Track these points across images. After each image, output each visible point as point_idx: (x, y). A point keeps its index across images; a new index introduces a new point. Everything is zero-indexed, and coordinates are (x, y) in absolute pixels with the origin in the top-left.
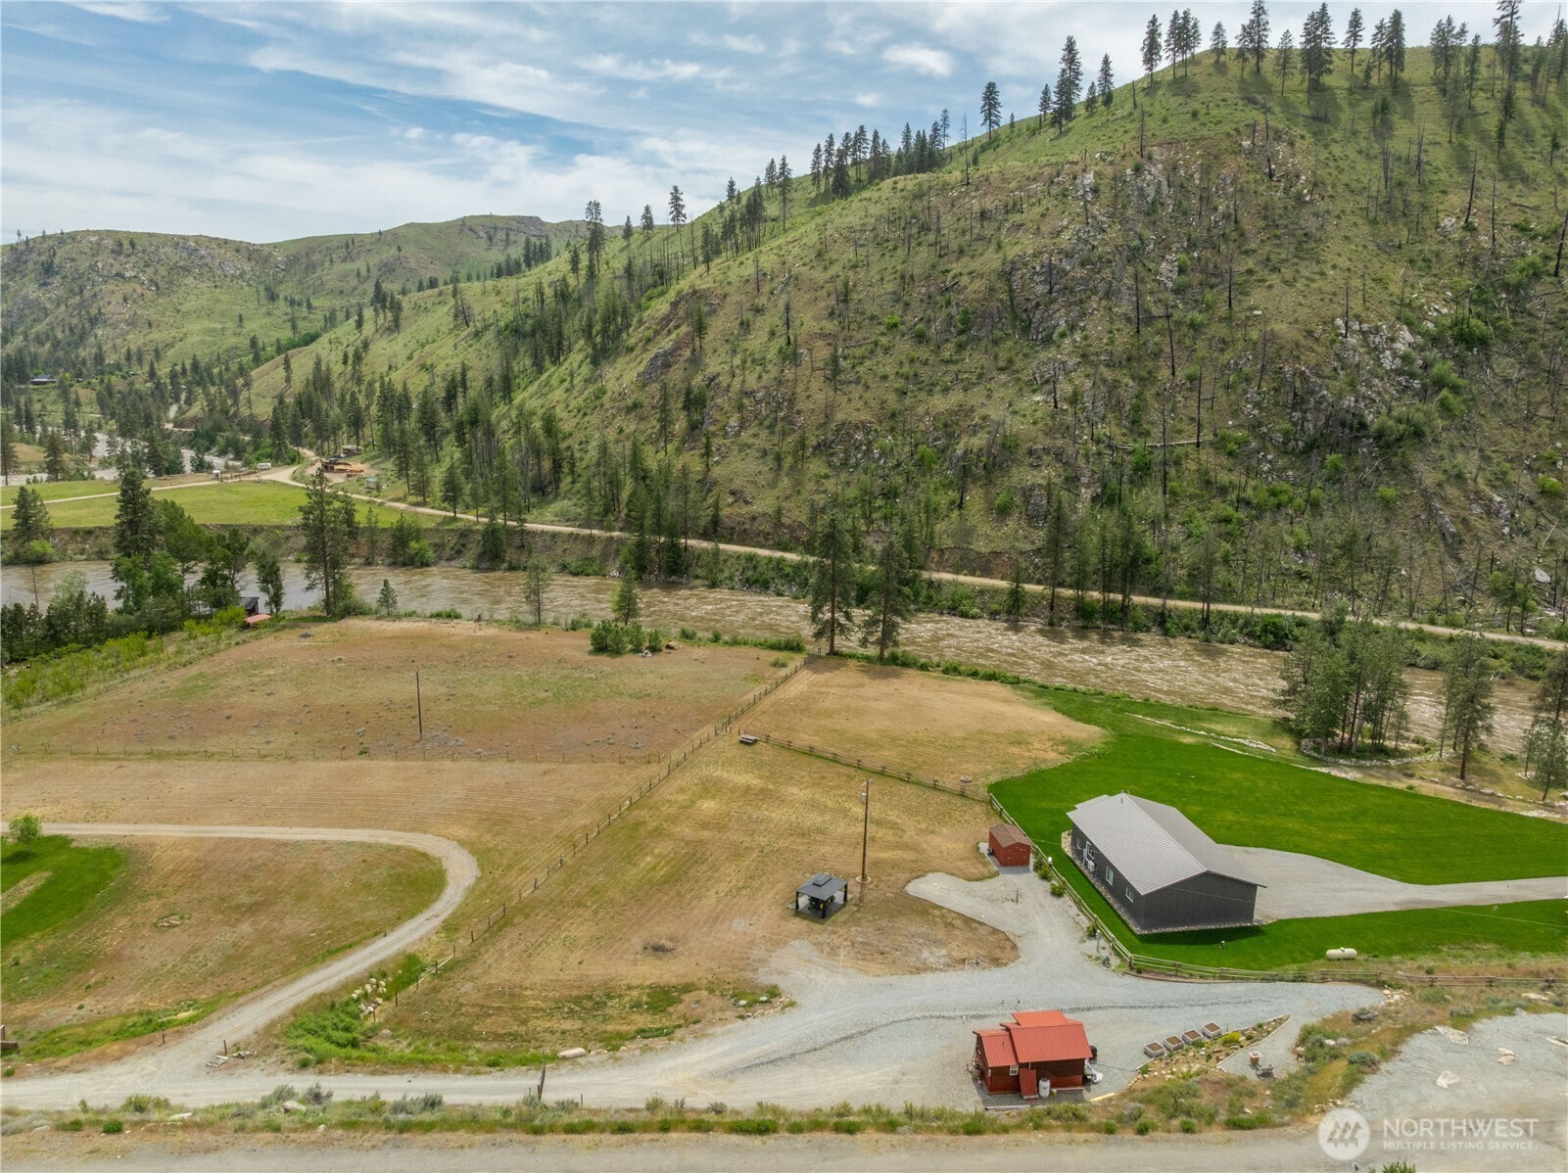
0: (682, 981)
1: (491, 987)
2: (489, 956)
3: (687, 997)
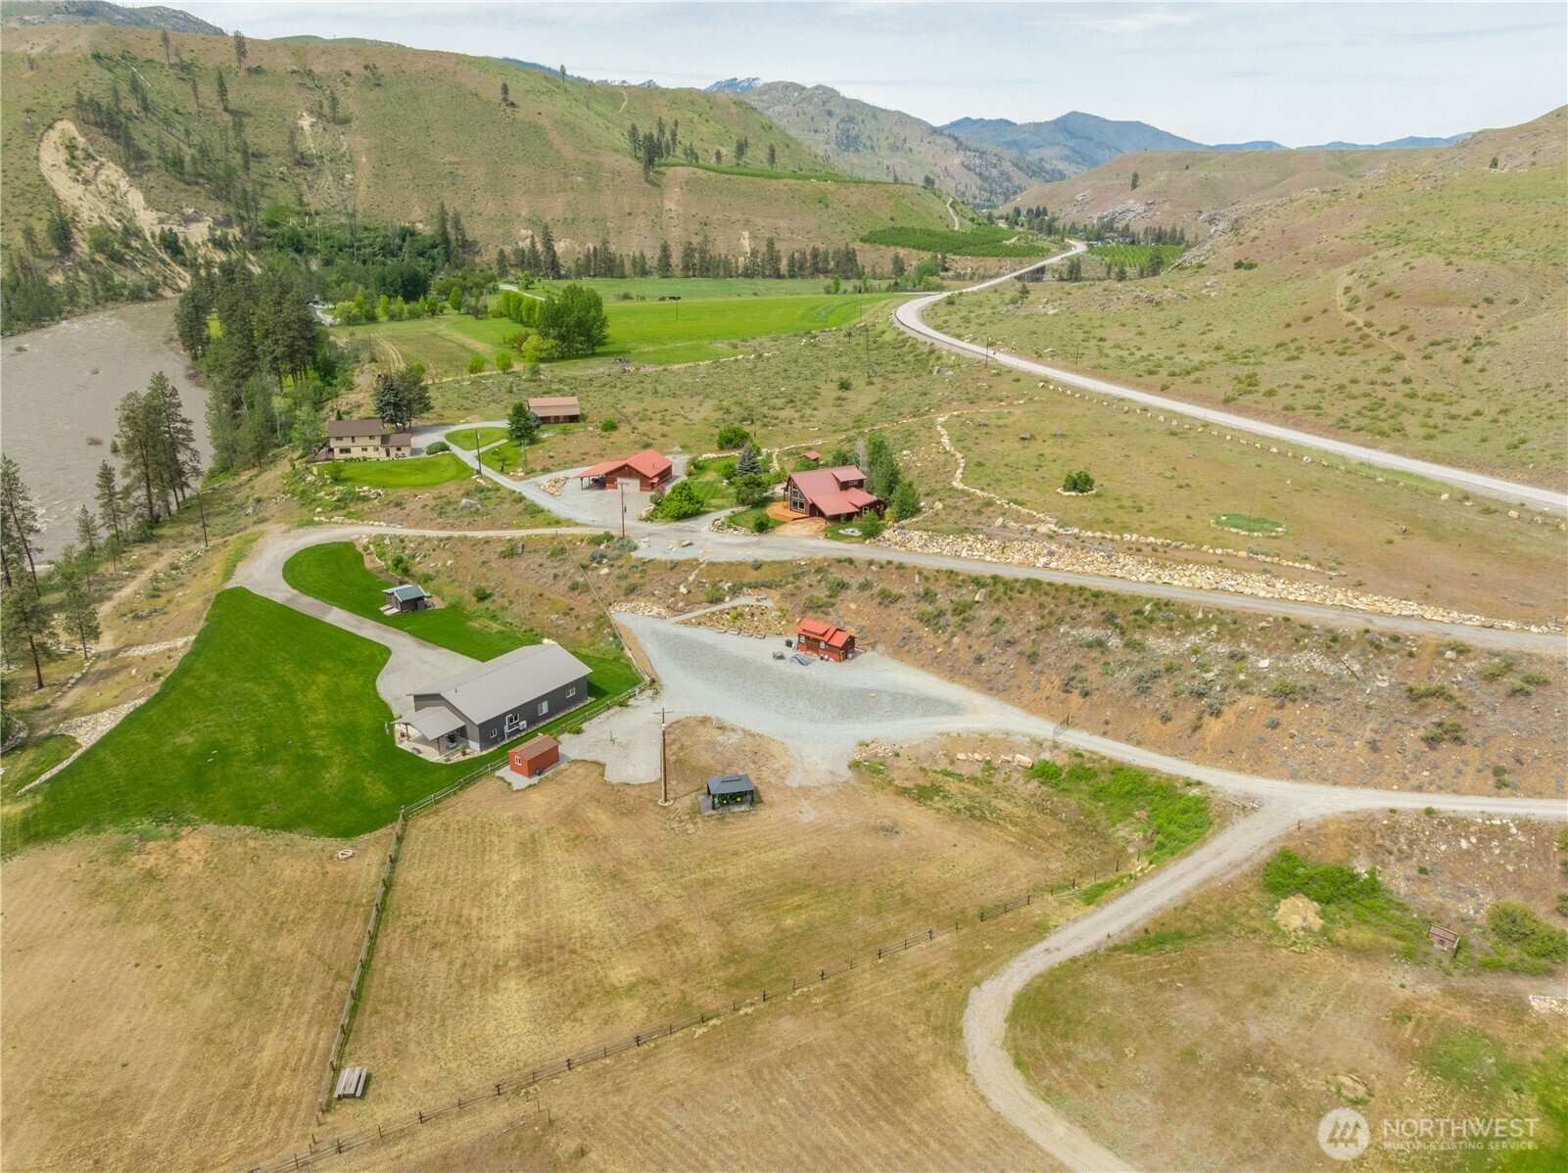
0: (900, 799)
1: (1036, 857)
2: (1022, 886)
3: (908, 785)
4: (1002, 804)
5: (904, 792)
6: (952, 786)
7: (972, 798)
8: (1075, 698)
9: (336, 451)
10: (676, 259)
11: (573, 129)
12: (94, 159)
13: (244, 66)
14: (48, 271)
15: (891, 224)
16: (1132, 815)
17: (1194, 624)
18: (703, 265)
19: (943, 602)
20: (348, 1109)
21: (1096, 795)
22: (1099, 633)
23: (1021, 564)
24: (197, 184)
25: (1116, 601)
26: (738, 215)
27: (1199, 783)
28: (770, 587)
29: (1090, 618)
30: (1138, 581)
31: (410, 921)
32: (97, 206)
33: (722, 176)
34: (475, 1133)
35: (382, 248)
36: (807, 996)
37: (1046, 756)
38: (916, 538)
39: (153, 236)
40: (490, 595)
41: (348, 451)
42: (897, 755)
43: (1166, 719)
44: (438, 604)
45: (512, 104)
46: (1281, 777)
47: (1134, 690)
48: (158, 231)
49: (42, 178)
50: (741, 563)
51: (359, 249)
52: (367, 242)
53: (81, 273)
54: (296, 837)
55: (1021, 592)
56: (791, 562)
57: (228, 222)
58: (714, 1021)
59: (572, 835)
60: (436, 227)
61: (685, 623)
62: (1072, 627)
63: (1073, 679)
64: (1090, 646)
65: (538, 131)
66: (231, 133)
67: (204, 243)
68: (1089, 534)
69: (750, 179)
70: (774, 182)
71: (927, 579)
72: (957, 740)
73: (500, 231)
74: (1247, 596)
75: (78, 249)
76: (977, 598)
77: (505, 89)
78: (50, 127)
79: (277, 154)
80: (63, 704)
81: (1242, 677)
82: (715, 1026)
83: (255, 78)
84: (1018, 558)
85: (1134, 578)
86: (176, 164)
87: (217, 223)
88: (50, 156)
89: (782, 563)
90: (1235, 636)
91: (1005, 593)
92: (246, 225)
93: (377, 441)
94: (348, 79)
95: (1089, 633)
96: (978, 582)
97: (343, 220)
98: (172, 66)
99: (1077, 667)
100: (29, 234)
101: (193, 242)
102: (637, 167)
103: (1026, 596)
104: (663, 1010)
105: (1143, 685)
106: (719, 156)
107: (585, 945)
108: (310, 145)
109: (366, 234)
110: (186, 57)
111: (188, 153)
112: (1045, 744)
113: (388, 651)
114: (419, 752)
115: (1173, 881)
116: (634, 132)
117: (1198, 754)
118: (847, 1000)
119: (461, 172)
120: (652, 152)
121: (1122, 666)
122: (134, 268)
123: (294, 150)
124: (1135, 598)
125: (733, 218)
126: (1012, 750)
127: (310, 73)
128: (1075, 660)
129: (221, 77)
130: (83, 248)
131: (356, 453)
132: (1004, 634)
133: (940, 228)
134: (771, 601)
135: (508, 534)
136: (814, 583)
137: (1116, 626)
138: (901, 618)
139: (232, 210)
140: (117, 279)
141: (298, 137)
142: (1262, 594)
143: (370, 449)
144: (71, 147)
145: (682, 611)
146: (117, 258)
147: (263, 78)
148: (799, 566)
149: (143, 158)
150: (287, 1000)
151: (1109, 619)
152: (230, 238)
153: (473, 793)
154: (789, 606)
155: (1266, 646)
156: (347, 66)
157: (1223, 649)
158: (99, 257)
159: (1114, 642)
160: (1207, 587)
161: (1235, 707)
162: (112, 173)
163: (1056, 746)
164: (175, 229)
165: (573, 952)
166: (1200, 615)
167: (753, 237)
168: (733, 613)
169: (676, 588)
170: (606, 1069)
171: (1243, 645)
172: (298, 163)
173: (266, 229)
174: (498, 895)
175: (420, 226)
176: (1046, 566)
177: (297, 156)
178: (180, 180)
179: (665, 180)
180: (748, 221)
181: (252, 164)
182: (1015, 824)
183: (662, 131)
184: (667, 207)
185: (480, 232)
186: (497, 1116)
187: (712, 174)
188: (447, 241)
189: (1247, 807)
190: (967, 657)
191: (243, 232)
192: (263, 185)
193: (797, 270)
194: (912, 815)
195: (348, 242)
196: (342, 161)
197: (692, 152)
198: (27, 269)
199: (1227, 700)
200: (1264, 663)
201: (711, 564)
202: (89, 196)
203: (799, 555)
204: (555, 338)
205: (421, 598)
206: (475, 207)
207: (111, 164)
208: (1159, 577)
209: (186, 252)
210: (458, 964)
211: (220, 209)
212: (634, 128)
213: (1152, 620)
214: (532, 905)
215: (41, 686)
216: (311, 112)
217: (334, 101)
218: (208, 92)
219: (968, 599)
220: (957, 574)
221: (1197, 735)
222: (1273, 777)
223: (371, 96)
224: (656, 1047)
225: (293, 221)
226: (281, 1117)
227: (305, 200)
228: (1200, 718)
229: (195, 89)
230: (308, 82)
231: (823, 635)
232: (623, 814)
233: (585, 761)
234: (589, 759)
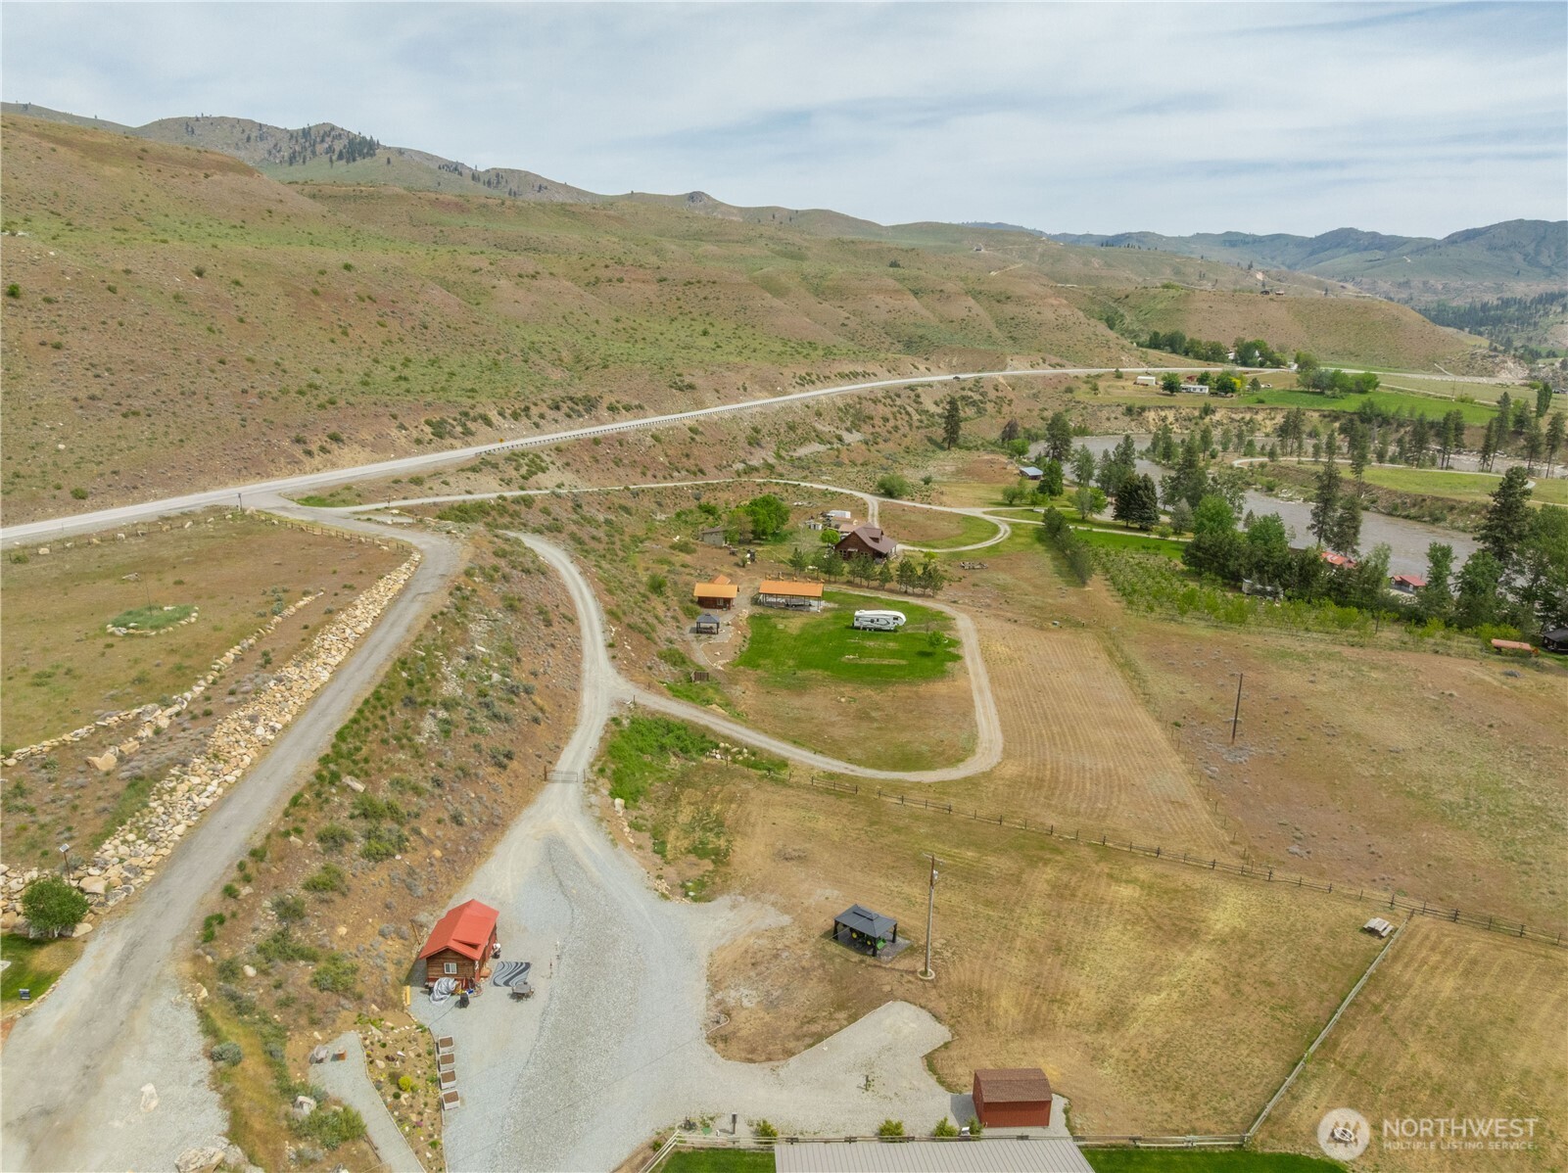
0: (733, 862)
1: (745, 794)
2: (791, 791)
3: (705, 862)
8: (513, 765)
19: (350, 826)
22: (429, 719)
25: (391, 690)
29: (406, 717)
37: (608, 790)
42: (660, 876)
43: (534, 722)
55: (358, 749)
62: (417, 735)
63: (491, 756)
64: (446, 732)
71: (297, 832)
76: (358, 788)
81: (495, 664)
91: (356, 762)
95: (429, 725)
99: (476, 749)
103: (365, 748)
112: (595, 788)
117: (564, 721)
128: (467, 747)
137: (424, 704)
151: (413, 705)
159: (442, 714)
163: (594, 782)
174: (1183, 994)
214: (1157, 967)
232: (980, 993)
233: (941, 1081)
234: (932, 1081)
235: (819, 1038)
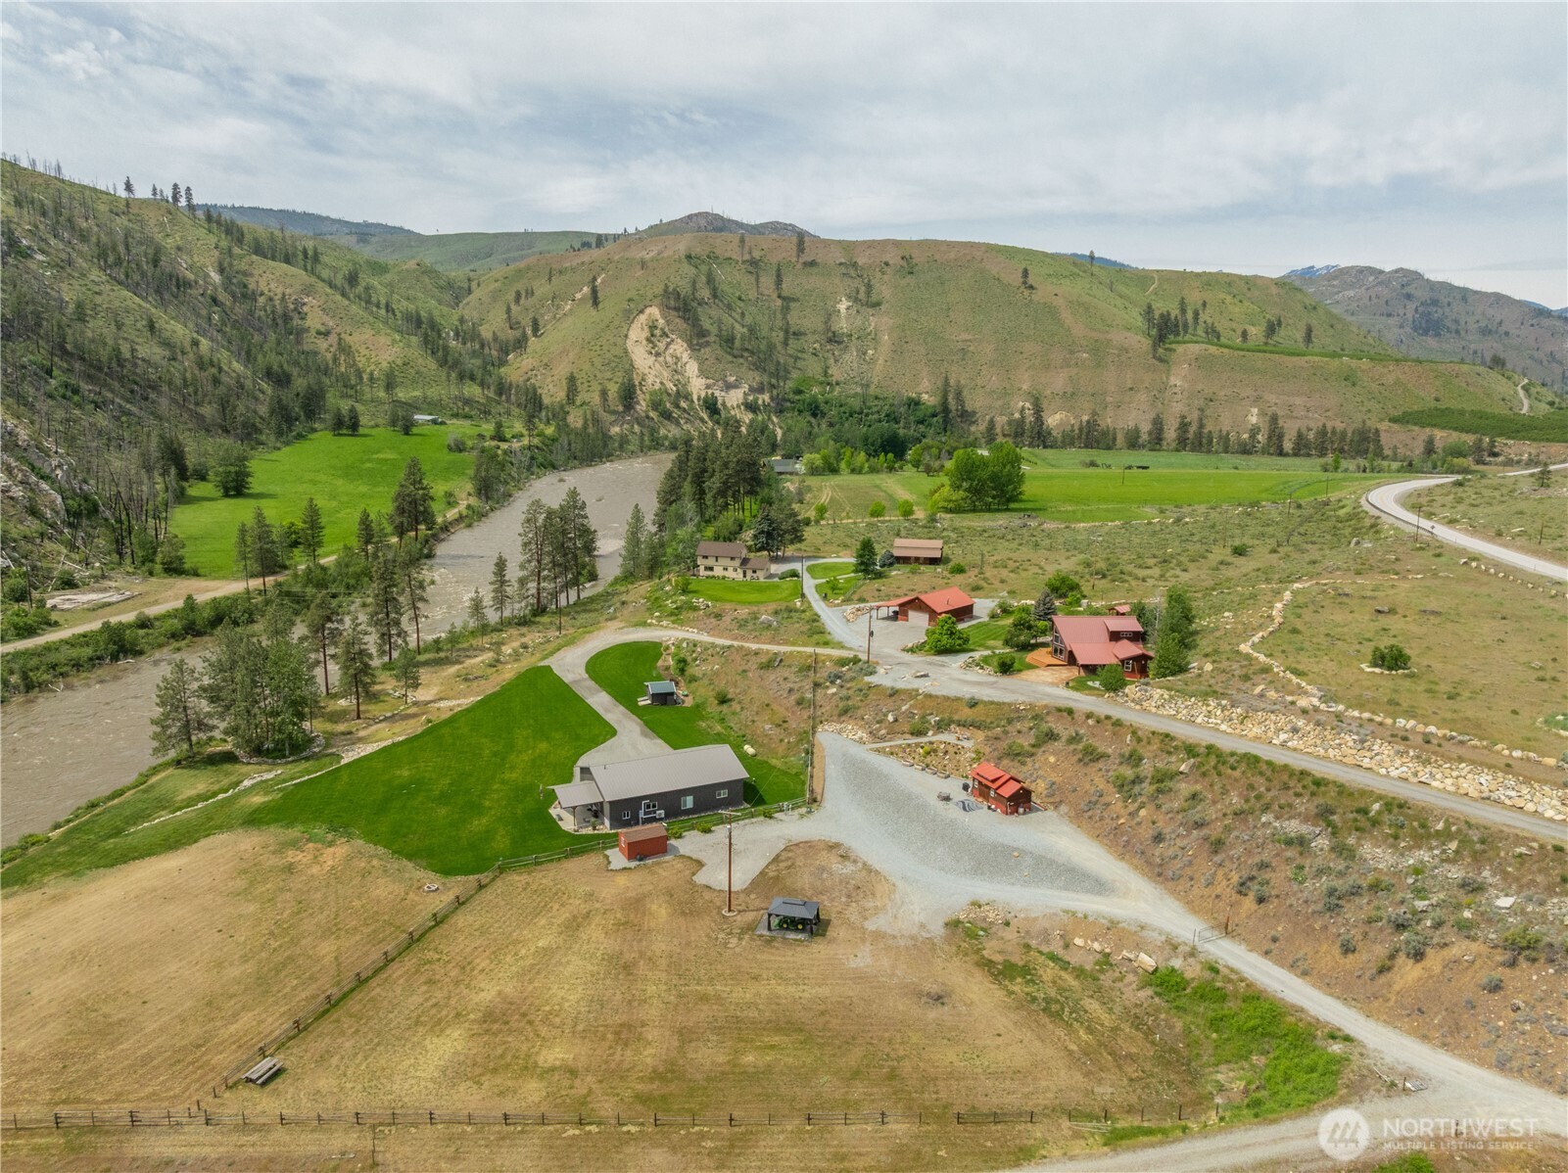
0: (976, 971)
1: (1087, 1074)
3: (997, 958)
4: (1093, 1006)
5: (987, 964)
6: (1048, 972)
7: (1061, 990)
8: (1248, 903)
9: (702, 568)
10: (1171, 434)
11: (1087, 309)
12: (667, 336)
13: (801, 261)
14: (612, 424)
15: (1433, 404)
16: (1246, 1059)
17: (1429, 836)
18: (1195, 440)
19: (1147, 768)
20: (244, 1092)
21: (1215, 1023)
22: (1305, 829)
23: (1257, 738)
24: (742, 356)
25: (1340, 793)
26: (1248, 392)
27: (1347, 1039)
28: (979, 728)
29: (1302, 809)
30: (1387, 776)
31: (431, 955)
32: (661, 374)
33: (1236, 353)
34: (313, 1149)
35: (887, 415)
36: (702, 1136)
37: (1177, 963)
38: (1156, 696)
39: (699, 399)
40: (730, 700)
41: (711, 569)
42: (1007, 924)
43: (1348, 949)
44: (689, 702)
45: (1031, 287)
46: (1481, 1062)
47: (1319, 907)
48: (703, 395)
49: (626, 352)
50: (957, 699)
51: (867, 415)
52: (875, 409)
53: (636, 426)
54: (410, 865)
55: (1233, 768)
56: (1010, 705)
57: (761, 390)
58: (593, 1128)
59: (623, 920)
60: (939, 398)
61: (878, 750)
62: (1277, 818)
63: (1252, 878)
64: (1289, 842)
65: (1052, 311)
66: (779, 316)
67: (738, 406)
68: (1356, 713)
69: (1268, 355)
70: (1295, 359)
71: (1139, 740)
72: (1080, 921)
73: (1000, 403)
74: (1528, 813)
75: (638, 407)
76: (1182, 768)
77: (1025, 273)
78: (642, 312)
79: (814, 333)
80: (362, 734)
81: (1467, 914)
82: (590, 1132)
83: (808, 269)
84: (1257, 730)
85: (1383, 771)
86: (728, 341)
87: (752, 390)
88: (637, 333)
89: (999, 705)
90: (1478, 858)
91: (1215, 768)
92: (775, 392)
93: (737, 563)
94: (886, 269)
95: (1294, 827)
96: (1190, 750)
97: (859, 390)
98: (744, 262)
99: (1263, 866)
100: (604, 393)
101: (729, 405)
102: (1146, 343)
103: (1237, 774)
104: (559, 1101)
105: (1334, 902)
106: (1244, 334)
107: (546, 1020)
108: (843, 325)
109: (876, 402)
110: (757, 254)
111: (739, 330)
112: (1181, 949)
113: (614, 733)
114: (561, 819)
115: (1229, 1149)
116: (1149, 310)
117: (1376, 1004)
118: (739, 1155)
119: (971, 348)
120: (1165, 331)
121: (1320, 872)
122: (678, 424)
123: (828, 329)
124: (1364, 793)
125: (1243, 395)
126: (1139, 947)
127: (855, 265)
128: (1266, 856)
129: (779, 270)
130: (642, 405)
131: (718, 571)
132: (1195, 815)
133: (1500, 410)
134: (971, 742)
135: (775, 648)
136: (1025, 730)
137: (1329, 824)
138: (1097, 779)
139: (765, 379)
140: (663, 432)
141: (833, 318)
142: (1549, 813)
143: (730, 569)
144: (653, 327)
145: (882, 739)
146: (667, 415)
147: (814, 270)
148: (1018, 710)
149: (704, 336)
150: (287, 990)
151: (1324, 814)
152: (760, 402)
153: (573, 865)
154: (987, 750)
155: (1517, 880)
156: (887, 258)
157: (1456, 873)
158: (652, 414)
159: (1322, 843)
160: (1475, 794)
161: (1445, 952)
162: (679, 347)
163: (1193, 953)
164: (717, 393)
165: (530, 1023)
166: (1440, 826)
167: (1262, 413)
168: (927, 748)
169: (886, 715)
170: (463, 1135)
171: (1486, 873)
172: (830, 341)
173: (791, 396)
174: (515, 954)
175: (925, 397)
176: (1283, 744)
177: (830, 334)
178: (729, 354)
179: (1174, 357)
180: (1259, 398)
181: (790, 342)
182: (1090, 1030)
183: (1183, 311)
184: (1172, 383)
185: (980, 404)
186: (343, 1141)
187: (1226, 351)
188: (946, 410)
189: (1396, 1085)
190: (1147, 833)
191: (772, 398)
192: (797, 358)
193: (1302, 448)
194: (978, 993)
195: (857, 409)
196: (864, 337)
197: (1214, 331)
198: (596, 421)
199: (1435, 941)
200: (1505, 902)
201: (929, 696)
202: (657, 365)
203: (1021, 699)
204: (965, 490)
205: (672, 694)
206: (979, 381)
207: (679, 340)
208: (1416, 774)
209: (723, 413)
210: (433, 1001)
211: (756, 378)
212: (1149, 307)
213: (1375, 823)
214: (534, 971)
215: (359, 717)
216: (849, 297)
217: (869, 287)
218: (767, 282)
219: (1173, 767)
220: (1173, 739)
221: (1383, 979)
222: (1470, 1058)
223: (903, 282)
224: (522, 1132)
225: (815, 390)
226: (198, 1080)
227: (830, 372)
228: (1392, 957)
229: (757, 280)
230: (852, 273)
231: (994, 781)
232: (683, 913)
233: (690, 858)
234: (694, 857)
235: (776, 859)
